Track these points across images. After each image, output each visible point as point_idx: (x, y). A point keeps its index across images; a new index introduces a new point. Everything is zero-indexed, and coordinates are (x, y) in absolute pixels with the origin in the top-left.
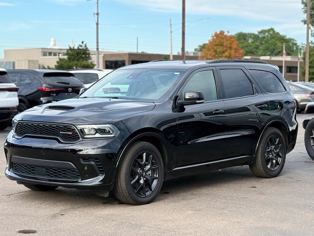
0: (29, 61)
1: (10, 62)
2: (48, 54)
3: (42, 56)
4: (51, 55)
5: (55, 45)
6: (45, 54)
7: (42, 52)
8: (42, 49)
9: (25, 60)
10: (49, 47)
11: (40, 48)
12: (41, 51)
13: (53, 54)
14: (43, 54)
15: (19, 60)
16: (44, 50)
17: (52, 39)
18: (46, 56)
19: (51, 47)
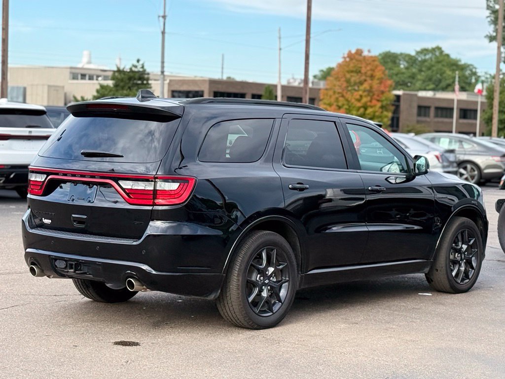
0: (49, 87)
1: (18, 88)
2: (80, 77)
3: (70, 79)
4: (85, 79)
5: (89, 62)
6: (75, 77)
7: (71, 73)
8: (71, 68)
9: (43, 85)
10: (80, 66)
11: (67, 68)
12: (69, 70)
13: (87, 77)
14: (71, 77)
15: (32, 85)
16: (74, 71)
17: (86, 53)
18: (77, 79)
19: (84, 65)
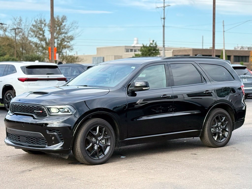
0: (115, 56)
1: (100, 57)
2: (130, 51)
3: (125, 52)
4: (132, 52)
5: (137, 43)
6: (127, 51)
8: (125, 46)
9: (112, 56)
10: (133, 45)
12: (124, 48)
13: (133, 51)
14: (126, 51)
15: (107, 56)
16: (127, 48)
17: (135, 39)
18: (129, 52)
19: (134, 45)
